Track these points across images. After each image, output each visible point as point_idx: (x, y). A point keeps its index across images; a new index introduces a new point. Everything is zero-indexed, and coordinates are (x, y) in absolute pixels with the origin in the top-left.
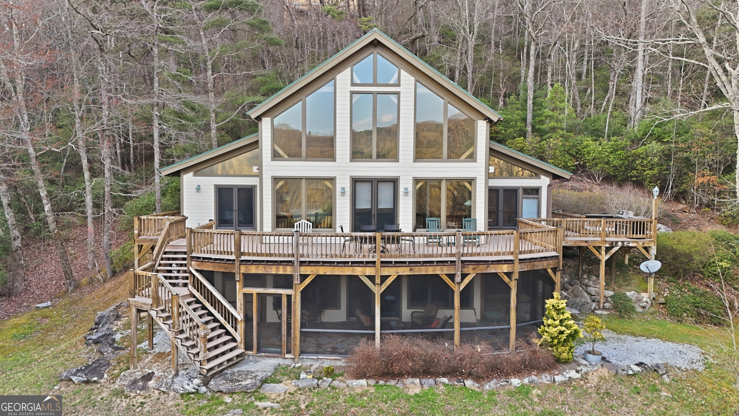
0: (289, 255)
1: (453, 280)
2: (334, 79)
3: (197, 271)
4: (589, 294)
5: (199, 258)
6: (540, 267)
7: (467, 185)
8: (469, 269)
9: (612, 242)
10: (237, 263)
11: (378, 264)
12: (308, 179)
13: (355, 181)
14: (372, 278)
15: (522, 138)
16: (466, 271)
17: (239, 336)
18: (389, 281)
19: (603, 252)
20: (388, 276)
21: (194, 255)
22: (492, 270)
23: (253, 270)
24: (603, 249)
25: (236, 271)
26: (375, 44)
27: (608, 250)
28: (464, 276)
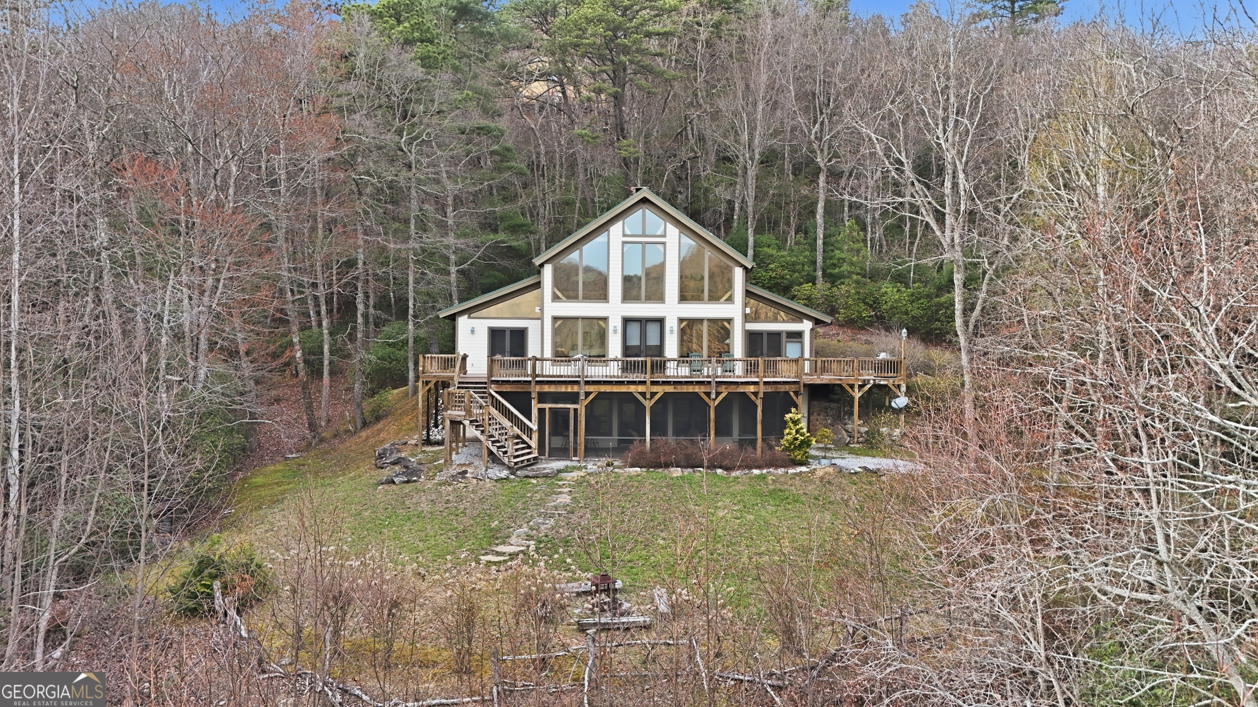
0: (576, 377)
1: (709, 397)
2: (608, 230)
3: (496, 392)
4: (847, 431)
5: (498, 381)
6: (783, 390)
7: (726, 324)
8: (722, 388)
9: (864, 380)
10: (533, 384)
11: (648, 383)
12: (583, 318)
13: (626, 321)
14: (643, 394)
15: (810, 284)
16: (720, 390)
17: (534, 443)
18: (657, 397)
19: (856, 390)
20: (657, 393)
21: (493, 379)
22: (741, 389)
23: (546, 389)
24: (856, 386)
25: (532, 390)
26: (645, 201)
27: (861, 387)
28: (718, 394)
